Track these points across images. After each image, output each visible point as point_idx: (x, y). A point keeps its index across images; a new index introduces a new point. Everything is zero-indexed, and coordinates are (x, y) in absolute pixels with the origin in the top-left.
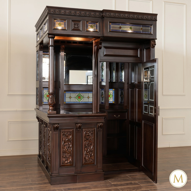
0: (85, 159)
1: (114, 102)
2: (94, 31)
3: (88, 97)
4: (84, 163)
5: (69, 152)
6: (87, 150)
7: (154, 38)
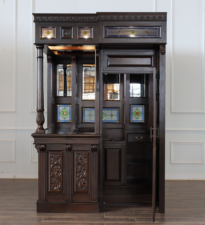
0: (77, 185)
1: (143, 122)
2: (88, 39)
3: (112, 115)
4: (75, 191)
5: (59, 177)
6: (79, 177)
7: (164, 42)
